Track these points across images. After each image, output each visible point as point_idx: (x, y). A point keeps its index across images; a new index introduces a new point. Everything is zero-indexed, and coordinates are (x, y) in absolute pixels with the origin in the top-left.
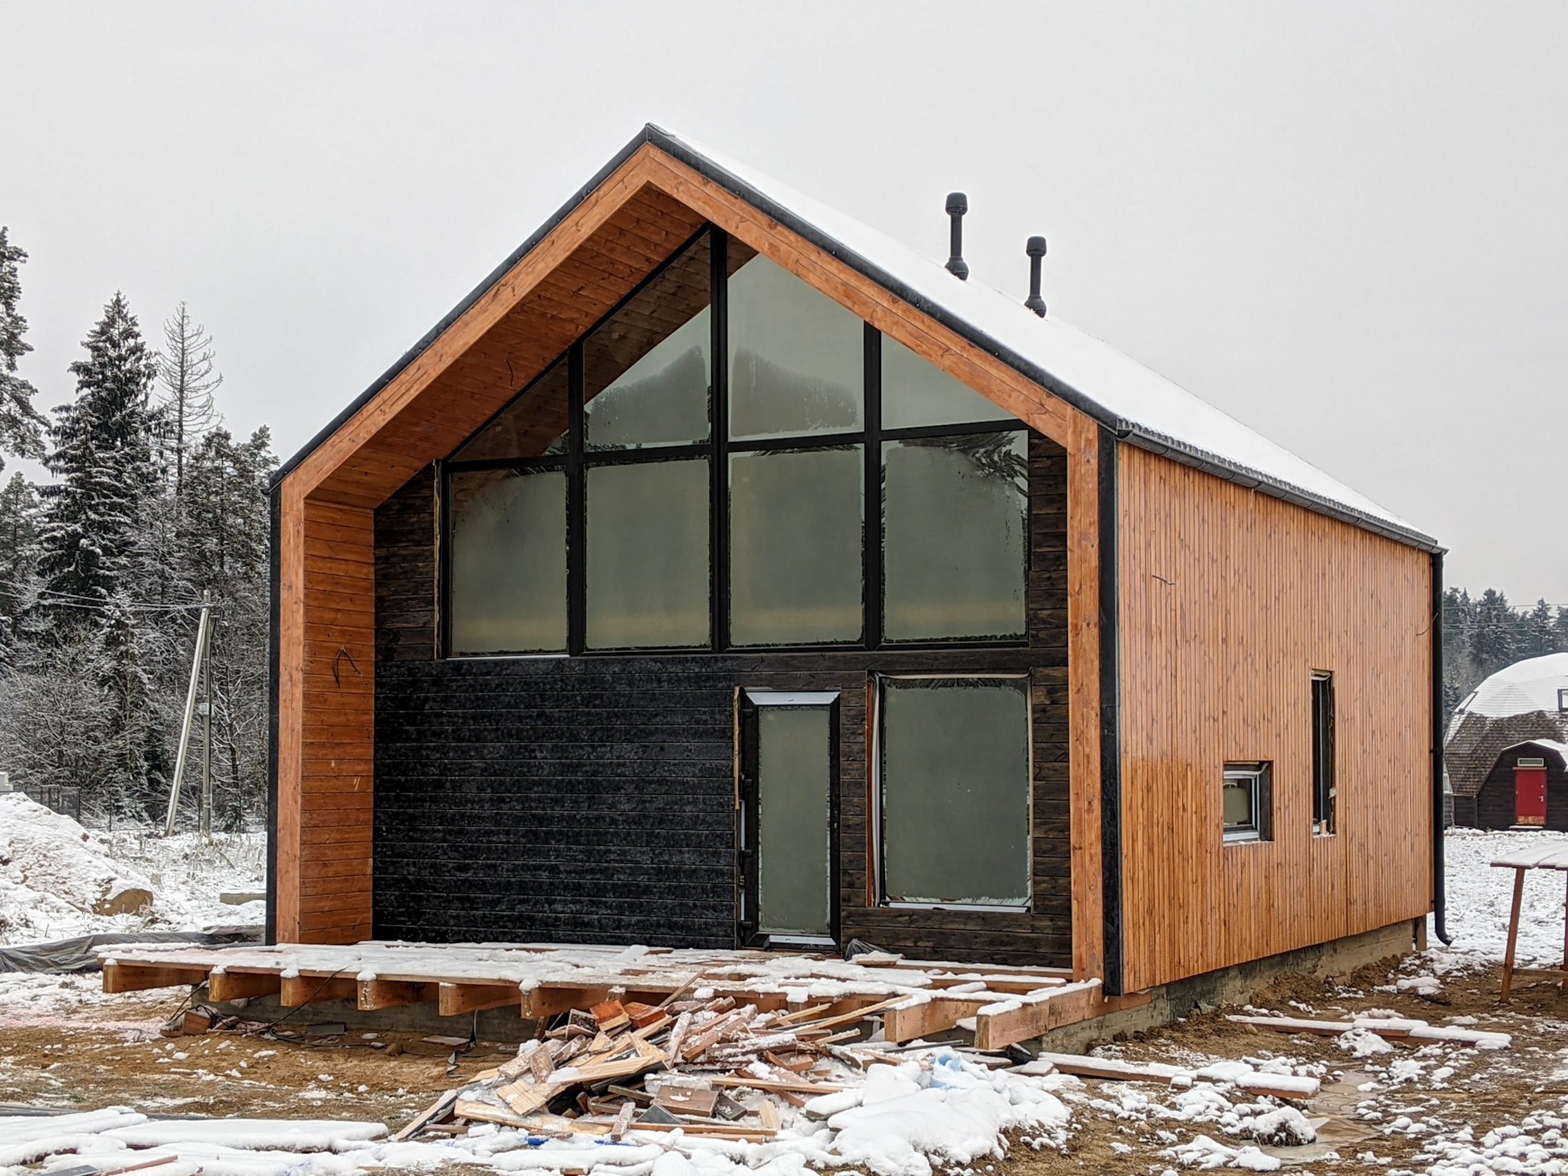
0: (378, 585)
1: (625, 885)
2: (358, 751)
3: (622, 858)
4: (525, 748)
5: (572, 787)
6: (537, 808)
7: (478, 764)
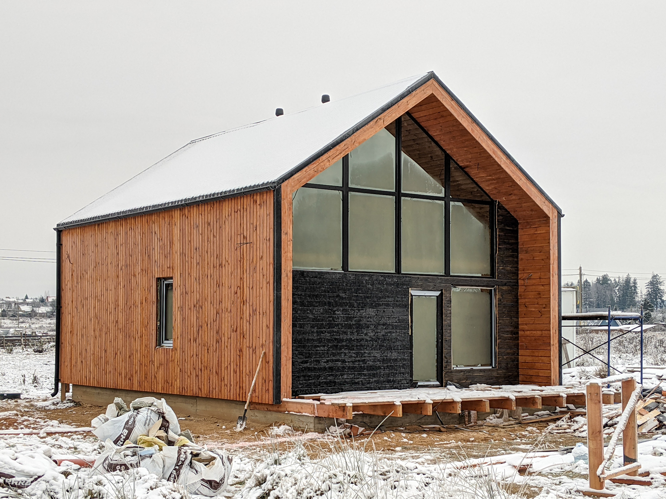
1: (371, 366)
3: (370, 355)
4: (331, 310)
5: (350, 327)
6: (337, 335)
7: (311, 316)
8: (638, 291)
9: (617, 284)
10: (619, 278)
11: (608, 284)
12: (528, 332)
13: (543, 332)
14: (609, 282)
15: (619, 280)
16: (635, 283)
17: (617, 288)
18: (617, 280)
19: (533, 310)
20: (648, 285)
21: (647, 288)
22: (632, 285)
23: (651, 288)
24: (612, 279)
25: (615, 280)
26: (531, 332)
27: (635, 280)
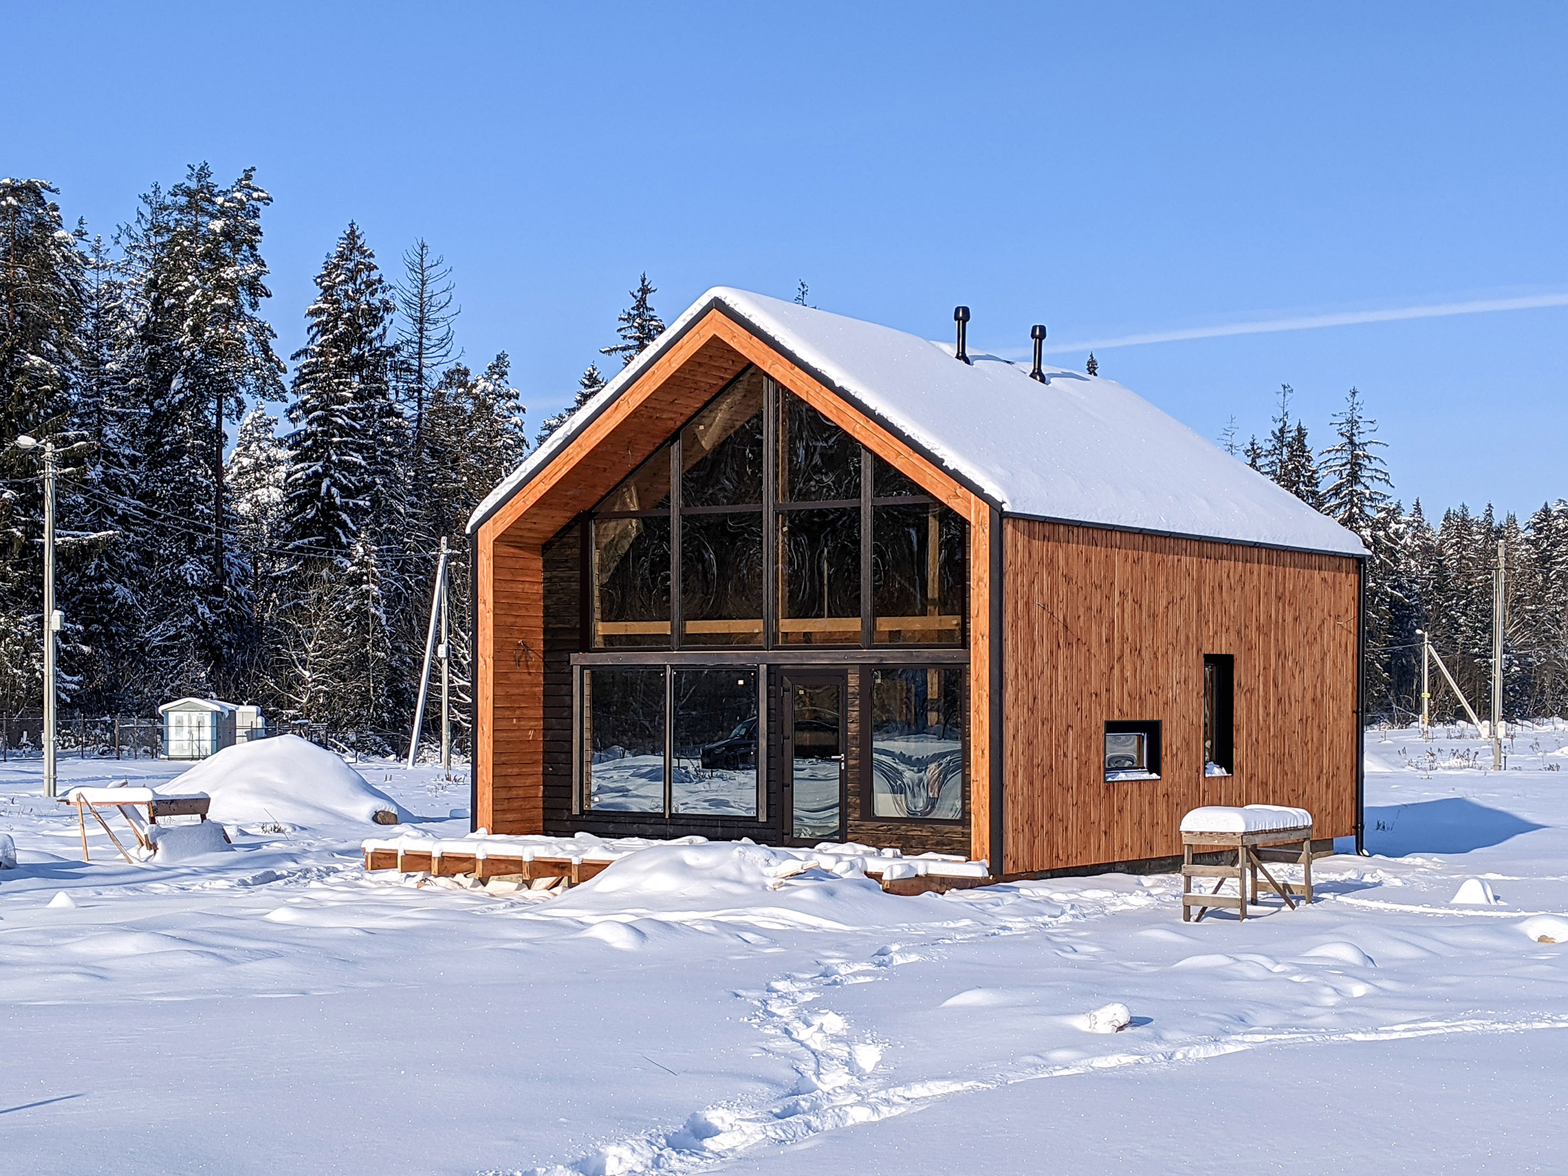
0: (545, 598)
2: (531, 713)
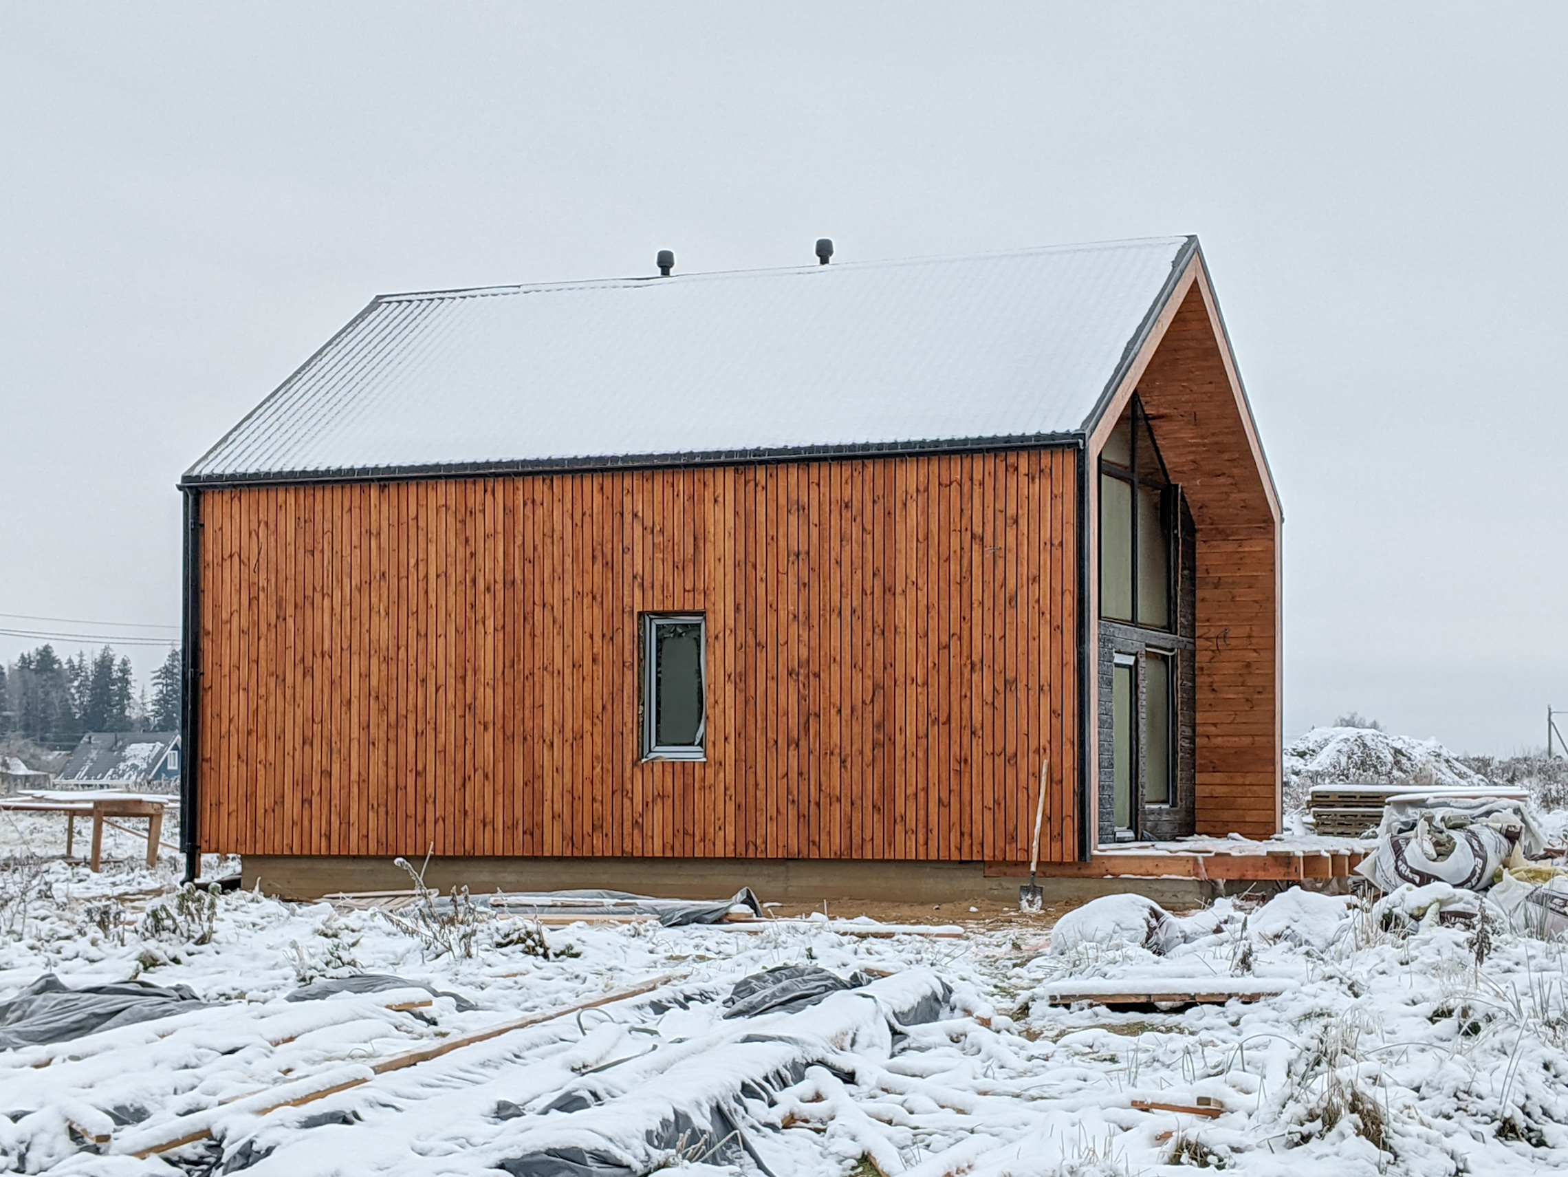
8: (135, 692)
9: (76, 671)
10: (81, 655)
11: (53, 670)
12: (1220, 739)
13: (1256, 738)
14: (56, 666)
15: (81, 661)
16: (125, 671)
17: (76, 683)
18: (76, 662)
19: (1232, 696)
20: (159, 677)
21: (155, 684)
22: (116, 674)
23: (167, 685)
24: (64, 660)
25: (70, 661)
26: (1226, 738)
27: (125, 663)
